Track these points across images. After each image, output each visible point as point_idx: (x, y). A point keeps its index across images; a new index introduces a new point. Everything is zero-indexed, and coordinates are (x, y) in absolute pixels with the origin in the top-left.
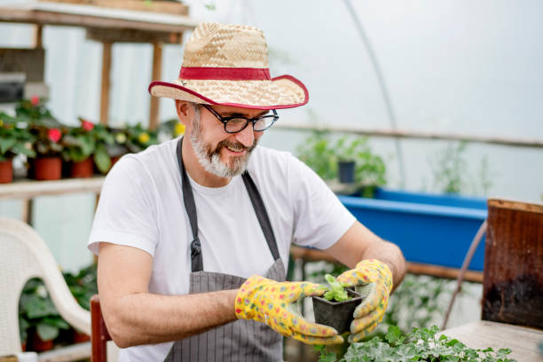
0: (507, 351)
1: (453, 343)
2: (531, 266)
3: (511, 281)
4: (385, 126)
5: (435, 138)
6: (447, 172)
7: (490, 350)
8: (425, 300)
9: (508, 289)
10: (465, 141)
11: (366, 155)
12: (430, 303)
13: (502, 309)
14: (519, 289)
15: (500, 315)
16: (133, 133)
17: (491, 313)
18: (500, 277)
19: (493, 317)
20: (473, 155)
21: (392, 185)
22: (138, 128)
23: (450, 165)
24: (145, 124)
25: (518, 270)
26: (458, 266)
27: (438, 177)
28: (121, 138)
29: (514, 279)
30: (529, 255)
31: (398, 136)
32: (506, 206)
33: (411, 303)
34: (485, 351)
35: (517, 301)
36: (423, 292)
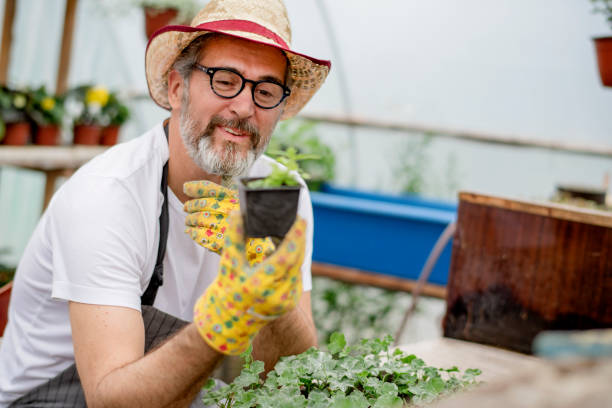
0: (476, 372)
1: (409, 360)
2: (507, 275)
3: (480, 292)
4: (338, 112)
5: (395, 128)
6: (407, 169)
7: (455, 369)
8: (372, 319)
9: (477, 301)
10: (430, 134)
11: (314, 143)
12: (377, 323)
13: (469, 325)
14: (491, 302)
15: (466, 332)
16: (35, 97)
17: (454, 329)
18: (467, 287)
19: (456, 333)
20: (439, 150)
21: (342, 181)
22: (42, 91)
23: (411, 161)
24: (51, 88)
25: (490, 280)
26: (415, 277)
27: (396, 174)
28: (20, 102)
29: (485, 288)
30: (505, 261)
31: (352, 124)
32: (480, 201)
33: (355, 323)
34: (448, 371)
35: (487, 317)
36: (370, 309)
